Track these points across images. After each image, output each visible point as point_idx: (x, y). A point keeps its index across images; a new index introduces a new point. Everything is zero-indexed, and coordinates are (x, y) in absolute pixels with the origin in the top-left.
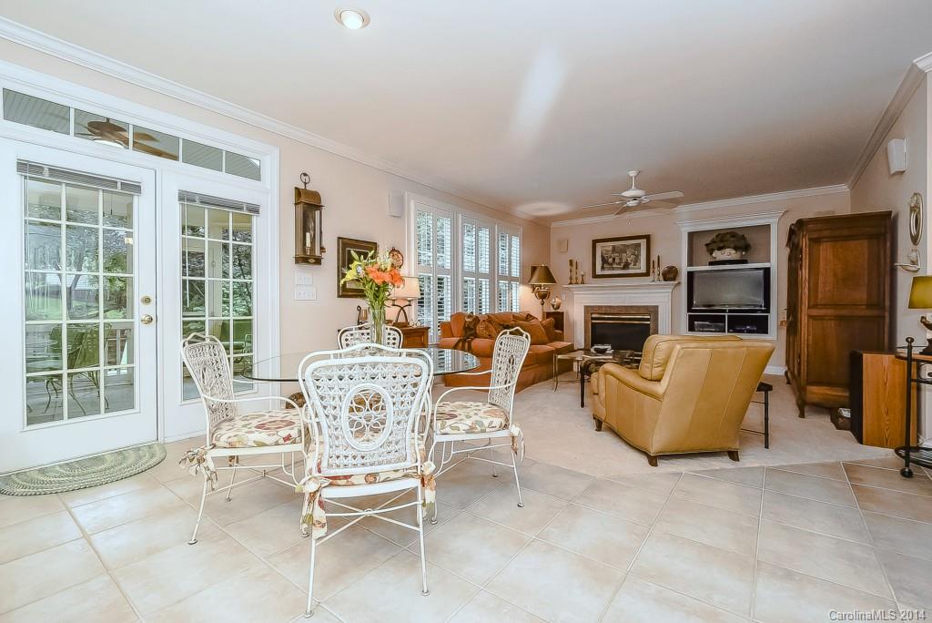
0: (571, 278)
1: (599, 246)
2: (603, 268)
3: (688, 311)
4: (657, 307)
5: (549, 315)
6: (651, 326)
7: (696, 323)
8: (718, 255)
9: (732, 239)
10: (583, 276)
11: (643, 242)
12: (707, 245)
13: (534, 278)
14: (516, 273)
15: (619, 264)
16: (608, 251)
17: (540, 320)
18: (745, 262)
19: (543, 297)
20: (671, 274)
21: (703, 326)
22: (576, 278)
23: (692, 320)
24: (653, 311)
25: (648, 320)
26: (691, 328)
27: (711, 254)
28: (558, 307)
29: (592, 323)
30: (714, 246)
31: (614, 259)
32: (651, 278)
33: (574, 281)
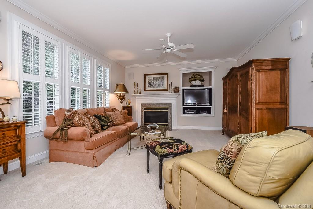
0: (135, 91)
1: (147, 77)
2: (149, 87)
3: (183, 106)
4: (171, 104)
5: (124, 108)
6: (169, 112)
7: (186, 110)
8: (194, 83)
9: (199, 77)
10: (140, 90)
11: (165, 76)
12: (190, 79)
13: (118, 89)
14: (107, 86)
15: (156, 85)
16: (151, 79)
17: (120, 110)
18: (203, 86)
19: (122, 99)
20: (176, 90)
21: (188, 111)
22: (137, 91)
23: (184, 109)
24: (170, 105)
25: (168, 109)
26: (184, 113)
27: (191, 82)
28: (129, 104)
29: (144, 111)
30: (193, 79)
31: (153, 83)
32: (168, 92)
33: (136, 92)
